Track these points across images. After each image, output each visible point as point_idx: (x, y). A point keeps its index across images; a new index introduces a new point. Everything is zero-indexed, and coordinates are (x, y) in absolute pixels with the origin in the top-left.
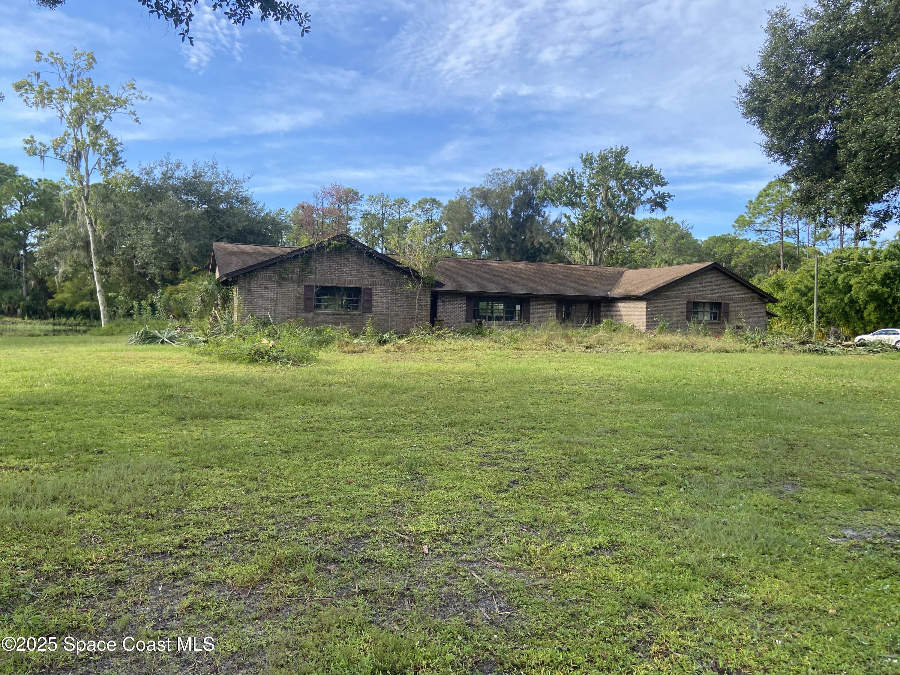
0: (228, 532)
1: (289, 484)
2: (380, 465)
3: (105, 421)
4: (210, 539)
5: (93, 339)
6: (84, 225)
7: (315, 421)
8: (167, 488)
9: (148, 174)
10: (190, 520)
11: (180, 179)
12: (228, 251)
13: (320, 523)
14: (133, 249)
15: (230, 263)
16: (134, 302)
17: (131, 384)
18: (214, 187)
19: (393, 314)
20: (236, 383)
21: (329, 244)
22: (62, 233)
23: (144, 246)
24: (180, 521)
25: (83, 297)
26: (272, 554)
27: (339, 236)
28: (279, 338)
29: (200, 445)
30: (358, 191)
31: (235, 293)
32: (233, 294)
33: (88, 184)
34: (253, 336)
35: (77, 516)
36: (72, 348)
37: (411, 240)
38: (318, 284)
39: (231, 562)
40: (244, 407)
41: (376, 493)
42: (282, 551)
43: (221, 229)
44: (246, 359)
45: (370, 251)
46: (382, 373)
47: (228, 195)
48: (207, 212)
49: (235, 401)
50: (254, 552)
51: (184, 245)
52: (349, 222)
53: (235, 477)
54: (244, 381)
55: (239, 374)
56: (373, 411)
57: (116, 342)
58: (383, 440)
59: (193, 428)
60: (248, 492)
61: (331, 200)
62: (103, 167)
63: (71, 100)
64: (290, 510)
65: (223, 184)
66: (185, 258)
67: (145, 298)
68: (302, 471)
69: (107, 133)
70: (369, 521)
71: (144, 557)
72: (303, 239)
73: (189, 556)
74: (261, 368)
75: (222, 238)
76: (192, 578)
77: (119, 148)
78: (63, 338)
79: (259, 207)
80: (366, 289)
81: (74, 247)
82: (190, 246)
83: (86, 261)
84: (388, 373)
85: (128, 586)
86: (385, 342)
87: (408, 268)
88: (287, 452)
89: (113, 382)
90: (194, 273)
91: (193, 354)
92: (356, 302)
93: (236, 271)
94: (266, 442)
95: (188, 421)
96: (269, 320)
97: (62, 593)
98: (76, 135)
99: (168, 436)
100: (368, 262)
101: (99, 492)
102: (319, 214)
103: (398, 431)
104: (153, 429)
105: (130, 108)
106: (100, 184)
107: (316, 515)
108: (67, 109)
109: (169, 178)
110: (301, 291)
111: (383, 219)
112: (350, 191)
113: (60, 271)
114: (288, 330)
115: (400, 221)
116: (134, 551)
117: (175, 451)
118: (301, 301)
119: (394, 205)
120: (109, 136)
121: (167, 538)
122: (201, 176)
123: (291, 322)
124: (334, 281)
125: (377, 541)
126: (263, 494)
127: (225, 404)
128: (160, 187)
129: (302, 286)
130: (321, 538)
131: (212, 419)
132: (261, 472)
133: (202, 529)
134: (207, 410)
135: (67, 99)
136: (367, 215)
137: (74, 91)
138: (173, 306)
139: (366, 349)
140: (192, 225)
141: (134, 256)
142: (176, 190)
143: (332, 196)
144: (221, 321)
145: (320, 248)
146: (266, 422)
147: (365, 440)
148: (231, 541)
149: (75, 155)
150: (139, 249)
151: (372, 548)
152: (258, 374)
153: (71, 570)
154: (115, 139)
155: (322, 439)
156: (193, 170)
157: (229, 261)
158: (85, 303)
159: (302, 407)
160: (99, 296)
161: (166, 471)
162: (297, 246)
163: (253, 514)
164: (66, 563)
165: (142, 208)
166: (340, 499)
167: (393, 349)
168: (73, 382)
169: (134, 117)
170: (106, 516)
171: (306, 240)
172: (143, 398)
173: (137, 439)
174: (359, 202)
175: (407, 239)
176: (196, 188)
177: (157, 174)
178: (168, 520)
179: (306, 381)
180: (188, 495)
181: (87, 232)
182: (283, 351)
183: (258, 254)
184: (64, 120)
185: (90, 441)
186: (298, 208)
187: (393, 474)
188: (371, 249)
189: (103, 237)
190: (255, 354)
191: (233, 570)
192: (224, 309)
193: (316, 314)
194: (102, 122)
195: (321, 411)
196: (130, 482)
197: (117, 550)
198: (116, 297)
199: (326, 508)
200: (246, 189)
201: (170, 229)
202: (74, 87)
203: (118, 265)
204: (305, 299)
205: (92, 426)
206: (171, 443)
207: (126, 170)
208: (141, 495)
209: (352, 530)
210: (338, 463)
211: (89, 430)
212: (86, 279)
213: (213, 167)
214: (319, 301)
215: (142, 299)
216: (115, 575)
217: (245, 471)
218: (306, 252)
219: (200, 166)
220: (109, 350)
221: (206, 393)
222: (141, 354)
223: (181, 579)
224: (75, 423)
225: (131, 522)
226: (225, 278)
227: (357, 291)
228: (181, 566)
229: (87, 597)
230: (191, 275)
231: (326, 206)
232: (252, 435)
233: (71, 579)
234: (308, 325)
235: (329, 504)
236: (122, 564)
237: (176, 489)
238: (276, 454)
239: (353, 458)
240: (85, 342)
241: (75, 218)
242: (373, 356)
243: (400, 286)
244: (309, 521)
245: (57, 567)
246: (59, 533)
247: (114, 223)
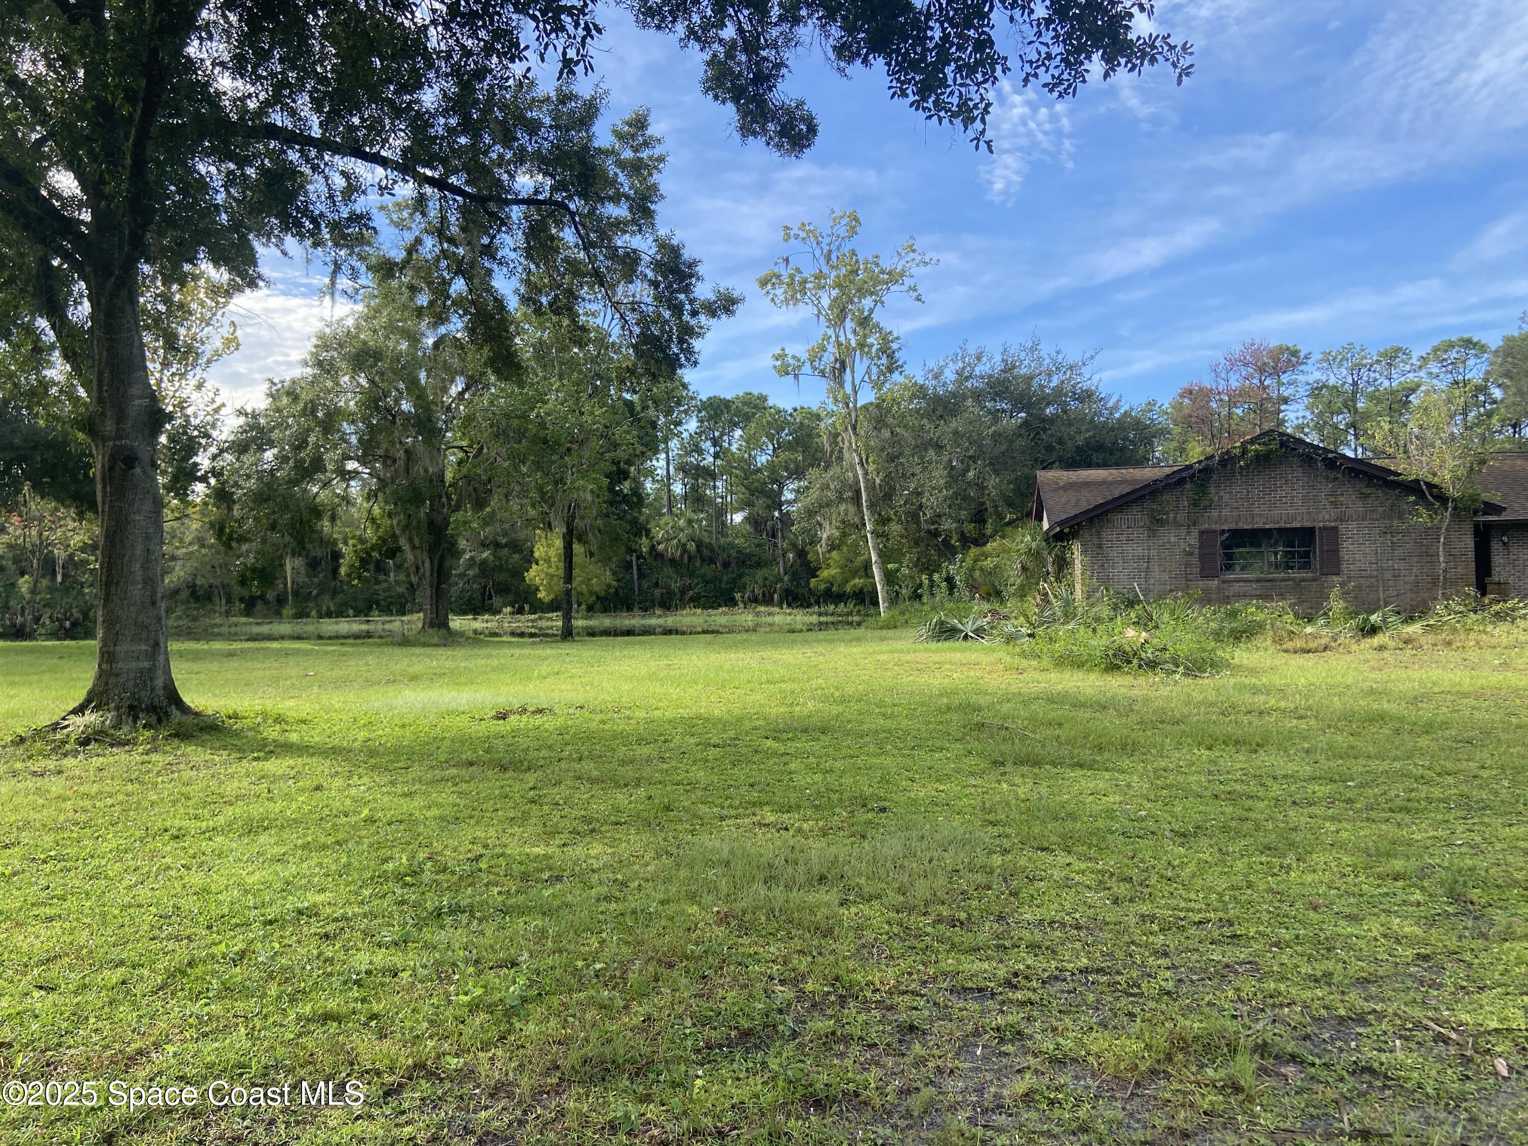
0: (1085, 971)
1: (1193, 896)
2: (1380, 877)
3: (887, 761)
4: (1056, 978)
5: (869, 634)
6: (852, 467)
7: (1236, 781)
8: (980, 878)
9: (936, 377)
10: (1020, 939)
11: (983, 377)
12: (1062, 484)
13: (1259, 980)
14: (919, 494)
15: (1066, 503)
16: (924, 577)
17: (922, 704)
18: (1035, 383)
19: (1388, 575)
20: (1084, 705)
21: (1244, 452)
22: (824, 481)
23: (934, 488)
24: (1004, 938)
25: (855, 574)
26: (1169, 1025)
27: (1263, 434)
28: (1157, 627)
29: (1031, 811)
30: (1298, 348)
31: (1077, 554)
32: (1072, 554)
33: (855, 406)
34: (1110, 625)
35: (853, 910)
36: (842, 648)
37: (1421, 427)
38: (1226, 527)
39: (1095, 1027)
40: (1100, 748)
41: (1375, 933)
42: (1188, 1023)
43: (1050, 448)
44: (1100, 664)
45: (1330, 455)
46: (1372, 692)
47: (1059, 391)
48: (1026, 423)
49: (1085, 737)
50: (1135, 1016)
51: (992, 482)
52: (1283, 407)
53: (1092, 872)
54: (1098, 703)
55: (1090, 691)
56: (1358, 767)
57: (900, 639)
58: (1383, 827)
59: (1018, 780)
60: (1116, 902)
61: (1243, 373)
62: (874, 377)
63: (830, 287)
64: (1197, 945)
65: (1050, 374)
66: (994, 501)
67: (938, 569)
68: (1216, 874)
69: (878, 324)
70: (1365, 989)
71: (952, 992)
72: (1194, 448)
73: (1023, 1004)
74: (1127, 680)
75: (1053, 462)
76: (1029, 1043)
77: (894, 346)
78: (831, 634)
79: (1110, 405)
80: (1325, 528)
81: (841, 499)
82: (1001, 481)
83: (857, 520)
84: (1386, 693)
85: (929, 1038)
86: (1374, 630)
87: (1417, 481)
88: (1184, 835)
89: (897, 701)
90: (1009, 524)
91: (1013, 655)
92: (1306, 555)
93: (1076, 516)
94: (1143, 813)
95: (1009, 768)
96: (1138, 596)
97: (833, 1033)
98: (837, 337)
99: (980, 790)
100: (1327, 478)
101: (882, 872)
102: (1221, 400)
103: (1417, 811)
104: (956, 778)
105: (908, 282)
106: (872, 404)
107: (1250, 963)
108: (826, 302)
109: (967, 379)
110: (1192, 542)
111: (1354, 393)
112: (1281, 350)
113: (825, 536)
114: (1172, 613)
115: (1392, 393)
116: (935, 979)
117: (990, 817)
118: (1195, 560)
119: (1378, 362)
120: (881, 329)
121: (986, 965)
122: (1014, 367)
123: (1176, 598)
124: (1257, 519)
125: (1385, 1033)
126: (1145, 909)
127: (1068, 742)
128: (954, 394)
129: (1195, 533)
130: (1263, 1010)
131: (1047, 767)
132: (1138, 867)
133: (1041, 958)
134: (1038, 750)
135: (824, 287)
136: (1321, 389)
137: (834, 273)
138: (980, 580)
139: (1333, 644)
140: (1004, 447)
141: (921, 506)
142: (978, 396)
143: (1246, 365)
144: (1054, 601)
145: (1227, 461)
146: (1141, 777)
147: (1345, 824)
148: (1093, 988)
149: (838, 366)
150: (927, 494)
151: (1375, 1046)
152: (1123, 690)
153: (845, 997)
154: (890, 333)
155: (1252, 815)
156: (1003, 360)
157: (1063, 500)
158: (858, 582)
159: (1207, 752)
160: (876, 570)
161: (978, 850)
162: (1182, 462)
163: (1128, 944)
164: (838, 984)
165: (929, 431)
166: (1297, 937)
167: (1392, 644)
168: (844, 700)
169: (915, 294)
170: (892, 914)
171: (1198, 450)
172: (940, 727)
173: (934, 793)
174: (1301, 368)
175: (1410, 425)
176: (1007, 388)
177: (950, 375)
178: (986, 932)
179: (1212, 704)
180: (1015, 894)
181: (856, 476)
182: (1165, 649)
183: (1114, 483)
184: (821, 317)
185: (868, 791)
186: (1182, 396)
187: (1412, 899)
188: (1332, 452)
189: (878, 481)
190: (1115, 655)
191: (1099, 1042)
192: (1058, 580)
193: (1224, 582)
194: (871, 311)
195: (1246, 761)
196: (926, 862)
197: (910, 974)
198: (898, 570)
199: (1271, 952)
200: (1087, 376)
201: (971, 457)
202: (833, 267)
203: (899, 521)
204: (1202, 556)
205: (870, 768)
206: (984, 803)
207: (905, 377)
208: (942, 886)
209: (1327, 1002)
210: (1289, 867)
211: (867, 774)
212: (857, 546)
213: (1033, 350)
214: (1229, 557)
215: (934, 571)
216: (908, 1016)
217: (1109, 862)
218: (1200, 471)
219: (1012, 351)
220: (890, 652)
221: (1035, 722)
222: (935, 657)
223: (1011, 1041)
224: (848, 760)
225: (929, 929)
226: (1058, 529)
227: (1306, 535)
228: (1010, 1019)
229: (868, 1046)
230: (1005, 527)
231: (1234, 384)
232: (1118, 798)
233: (846, 1011)
234: (1209, 602)
235: (1277, 945)
236: (918, 998)
237: (996, 880)
238: (1163, 836)
239: (1318, 858)
240: (859, 639)
241: (840, 459)
242: (1349, 658)
243: (1400, 518)
244: (1236, 972)
245: (826, 989)
246: (828, 933)
247: (892, 458)
